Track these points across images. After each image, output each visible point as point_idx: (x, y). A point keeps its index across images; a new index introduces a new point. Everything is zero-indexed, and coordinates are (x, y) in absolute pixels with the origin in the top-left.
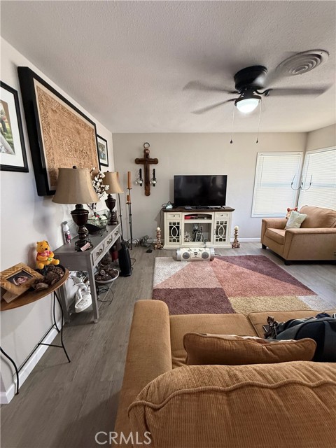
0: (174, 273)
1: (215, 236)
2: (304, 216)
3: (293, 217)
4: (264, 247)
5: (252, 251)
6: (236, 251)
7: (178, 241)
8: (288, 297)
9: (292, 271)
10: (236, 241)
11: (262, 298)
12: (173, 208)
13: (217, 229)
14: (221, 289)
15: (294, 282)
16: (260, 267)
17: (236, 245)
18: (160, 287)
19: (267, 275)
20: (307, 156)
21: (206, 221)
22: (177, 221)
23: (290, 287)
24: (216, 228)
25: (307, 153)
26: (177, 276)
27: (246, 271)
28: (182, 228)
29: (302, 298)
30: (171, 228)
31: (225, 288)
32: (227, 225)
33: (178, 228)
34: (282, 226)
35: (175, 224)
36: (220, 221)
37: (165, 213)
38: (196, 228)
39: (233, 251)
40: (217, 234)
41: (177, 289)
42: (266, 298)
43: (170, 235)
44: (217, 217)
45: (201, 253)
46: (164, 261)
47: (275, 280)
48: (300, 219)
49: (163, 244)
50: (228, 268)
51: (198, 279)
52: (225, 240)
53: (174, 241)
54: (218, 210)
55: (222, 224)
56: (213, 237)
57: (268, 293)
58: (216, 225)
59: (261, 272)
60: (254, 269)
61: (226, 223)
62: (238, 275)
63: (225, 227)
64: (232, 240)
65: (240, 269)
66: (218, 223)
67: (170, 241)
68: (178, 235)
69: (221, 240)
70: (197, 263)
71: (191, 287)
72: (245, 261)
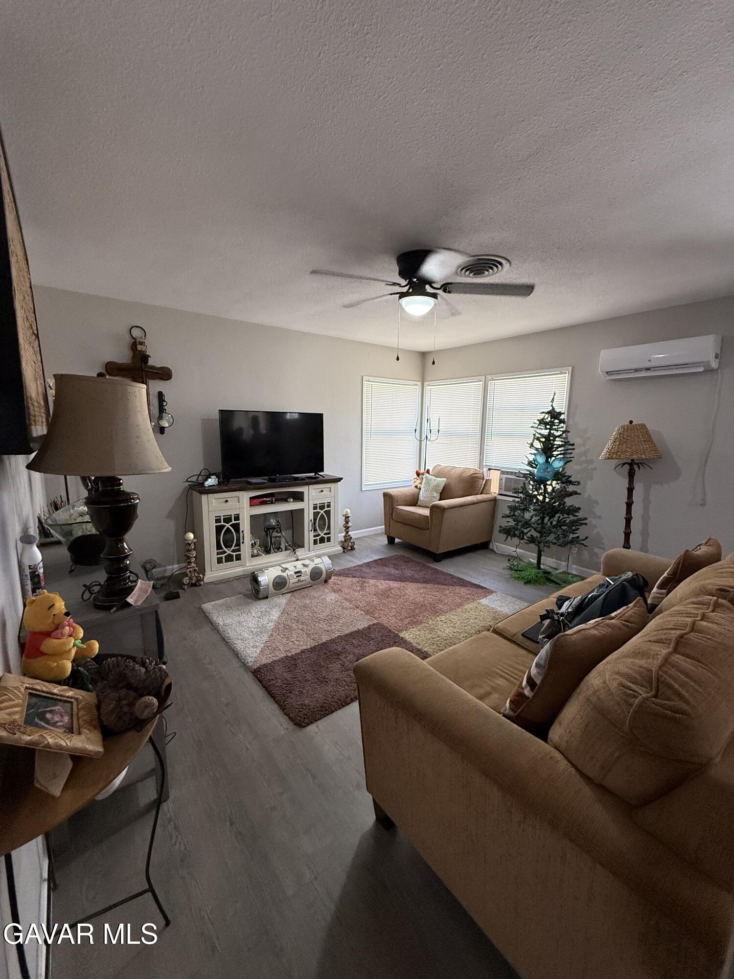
0: (271, 625)
1: (312, 534)
2: (442, 481)
3: (428, 483)
4: (391, 540)
5: (376, 551)
6: (353, 556)
7: (238, 558)
8: (471, 606)
9: (448, 567)
10: (347, 538)
11: (443, 618)
12: (219, 483)
13: (315, 519)
14: (377, 623)
15: (464, 583)
16: (408, 573)
17: (348, 546)
18: (264, 661)
19: (424, 582)
20: (427, 388)
21: (292, 506)
22: (233, 513)
23: (463, 591)
24: (312, 518)
25: (426, 383)
26: (283, 628)
27: (394, 584)
28: (245, 526)
29: (484, 601)
30: (219, 529)
31: (384, 621)
32: (332, 509)
33: (236, 527)
34: (414, 501)
35: (227, 520)
36: (318, 502)
37: (204, 498)
38: (273, 522)
39: (347, 557)
40: (315, 530)
41: (303, 652)
42: (448, 615)
43: (219, 547)
44: (313, 495)
45: (308, 570)
46: (228, 608)
47: (440, 586)
48: (438, 486)
49: (203, 571)
50: (363, 587)
51: (329, 620)
52: (329, 540)
53: (229, 559)
54: (315, 481)
55: (322, 507)
56: (309, 536)
57: (445, 608)
58: (312, 511)
59: (414, 580)
60: (402, 579)
61: (329, 506)
62: (385, 594)
63: (328, 513)
64: (341, 536)
65: (383, 585)
66: (315, 508)
67: (220, 561)
68: (238, 545)
69: (322, 540)
70: (303, 593)
71: (325, 638)
72: (380, 569)
